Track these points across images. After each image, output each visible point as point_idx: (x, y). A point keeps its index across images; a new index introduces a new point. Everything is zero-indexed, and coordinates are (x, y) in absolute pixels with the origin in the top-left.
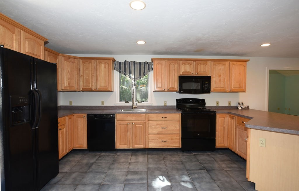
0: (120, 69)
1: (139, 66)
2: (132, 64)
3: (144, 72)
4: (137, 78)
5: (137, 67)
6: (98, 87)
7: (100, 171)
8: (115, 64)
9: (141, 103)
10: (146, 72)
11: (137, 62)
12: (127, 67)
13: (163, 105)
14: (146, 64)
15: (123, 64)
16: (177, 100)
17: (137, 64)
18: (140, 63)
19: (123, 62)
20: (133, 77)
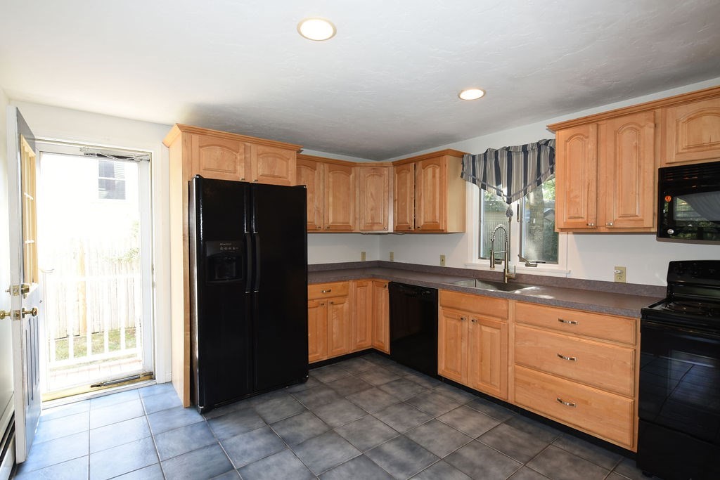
0: (474, 174)
1: (522, 155)
2: (502, 156)
3: (539, 174)
4: (517, 194)
5: (518, 161)
6: (421, 223)
7: (364, 406)
8: (463, 163)
9: (536, 266)
10: (543, 171)
11: (515, 147)
12: (491, 165)
13: (611, 278)
14: (542, 148)
15: (479, 161)
16: (673, 265)
17: (517, 153)
18: (524, 148)
19: (480, 155)
20: (505, 191)
